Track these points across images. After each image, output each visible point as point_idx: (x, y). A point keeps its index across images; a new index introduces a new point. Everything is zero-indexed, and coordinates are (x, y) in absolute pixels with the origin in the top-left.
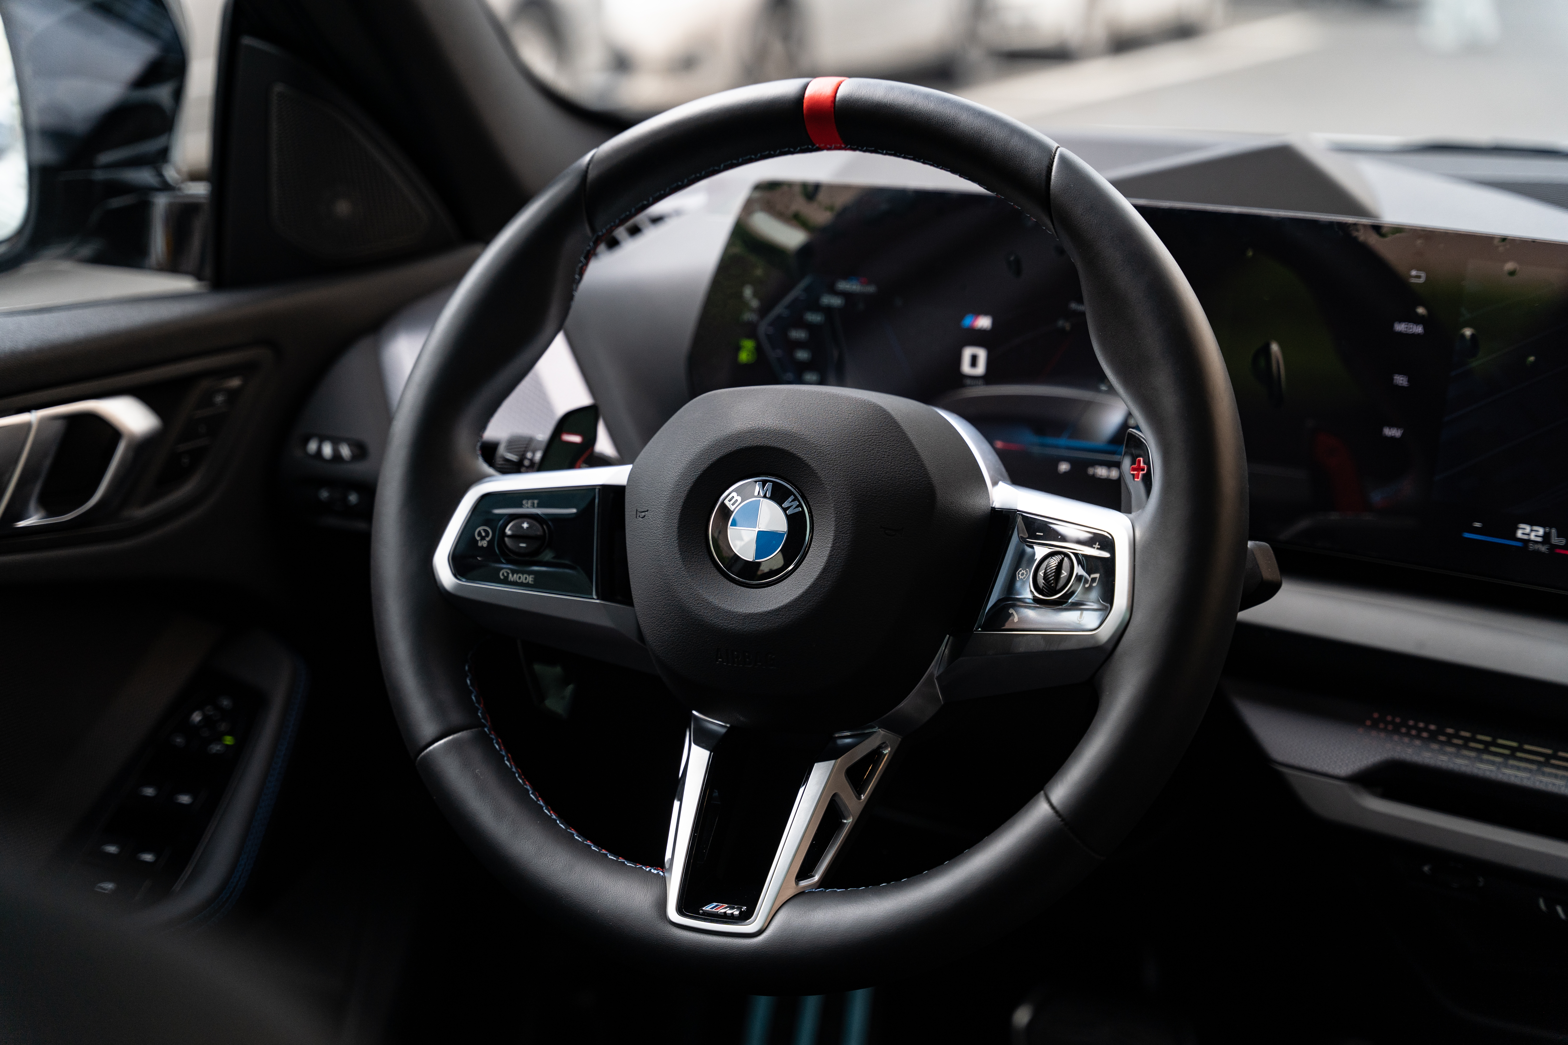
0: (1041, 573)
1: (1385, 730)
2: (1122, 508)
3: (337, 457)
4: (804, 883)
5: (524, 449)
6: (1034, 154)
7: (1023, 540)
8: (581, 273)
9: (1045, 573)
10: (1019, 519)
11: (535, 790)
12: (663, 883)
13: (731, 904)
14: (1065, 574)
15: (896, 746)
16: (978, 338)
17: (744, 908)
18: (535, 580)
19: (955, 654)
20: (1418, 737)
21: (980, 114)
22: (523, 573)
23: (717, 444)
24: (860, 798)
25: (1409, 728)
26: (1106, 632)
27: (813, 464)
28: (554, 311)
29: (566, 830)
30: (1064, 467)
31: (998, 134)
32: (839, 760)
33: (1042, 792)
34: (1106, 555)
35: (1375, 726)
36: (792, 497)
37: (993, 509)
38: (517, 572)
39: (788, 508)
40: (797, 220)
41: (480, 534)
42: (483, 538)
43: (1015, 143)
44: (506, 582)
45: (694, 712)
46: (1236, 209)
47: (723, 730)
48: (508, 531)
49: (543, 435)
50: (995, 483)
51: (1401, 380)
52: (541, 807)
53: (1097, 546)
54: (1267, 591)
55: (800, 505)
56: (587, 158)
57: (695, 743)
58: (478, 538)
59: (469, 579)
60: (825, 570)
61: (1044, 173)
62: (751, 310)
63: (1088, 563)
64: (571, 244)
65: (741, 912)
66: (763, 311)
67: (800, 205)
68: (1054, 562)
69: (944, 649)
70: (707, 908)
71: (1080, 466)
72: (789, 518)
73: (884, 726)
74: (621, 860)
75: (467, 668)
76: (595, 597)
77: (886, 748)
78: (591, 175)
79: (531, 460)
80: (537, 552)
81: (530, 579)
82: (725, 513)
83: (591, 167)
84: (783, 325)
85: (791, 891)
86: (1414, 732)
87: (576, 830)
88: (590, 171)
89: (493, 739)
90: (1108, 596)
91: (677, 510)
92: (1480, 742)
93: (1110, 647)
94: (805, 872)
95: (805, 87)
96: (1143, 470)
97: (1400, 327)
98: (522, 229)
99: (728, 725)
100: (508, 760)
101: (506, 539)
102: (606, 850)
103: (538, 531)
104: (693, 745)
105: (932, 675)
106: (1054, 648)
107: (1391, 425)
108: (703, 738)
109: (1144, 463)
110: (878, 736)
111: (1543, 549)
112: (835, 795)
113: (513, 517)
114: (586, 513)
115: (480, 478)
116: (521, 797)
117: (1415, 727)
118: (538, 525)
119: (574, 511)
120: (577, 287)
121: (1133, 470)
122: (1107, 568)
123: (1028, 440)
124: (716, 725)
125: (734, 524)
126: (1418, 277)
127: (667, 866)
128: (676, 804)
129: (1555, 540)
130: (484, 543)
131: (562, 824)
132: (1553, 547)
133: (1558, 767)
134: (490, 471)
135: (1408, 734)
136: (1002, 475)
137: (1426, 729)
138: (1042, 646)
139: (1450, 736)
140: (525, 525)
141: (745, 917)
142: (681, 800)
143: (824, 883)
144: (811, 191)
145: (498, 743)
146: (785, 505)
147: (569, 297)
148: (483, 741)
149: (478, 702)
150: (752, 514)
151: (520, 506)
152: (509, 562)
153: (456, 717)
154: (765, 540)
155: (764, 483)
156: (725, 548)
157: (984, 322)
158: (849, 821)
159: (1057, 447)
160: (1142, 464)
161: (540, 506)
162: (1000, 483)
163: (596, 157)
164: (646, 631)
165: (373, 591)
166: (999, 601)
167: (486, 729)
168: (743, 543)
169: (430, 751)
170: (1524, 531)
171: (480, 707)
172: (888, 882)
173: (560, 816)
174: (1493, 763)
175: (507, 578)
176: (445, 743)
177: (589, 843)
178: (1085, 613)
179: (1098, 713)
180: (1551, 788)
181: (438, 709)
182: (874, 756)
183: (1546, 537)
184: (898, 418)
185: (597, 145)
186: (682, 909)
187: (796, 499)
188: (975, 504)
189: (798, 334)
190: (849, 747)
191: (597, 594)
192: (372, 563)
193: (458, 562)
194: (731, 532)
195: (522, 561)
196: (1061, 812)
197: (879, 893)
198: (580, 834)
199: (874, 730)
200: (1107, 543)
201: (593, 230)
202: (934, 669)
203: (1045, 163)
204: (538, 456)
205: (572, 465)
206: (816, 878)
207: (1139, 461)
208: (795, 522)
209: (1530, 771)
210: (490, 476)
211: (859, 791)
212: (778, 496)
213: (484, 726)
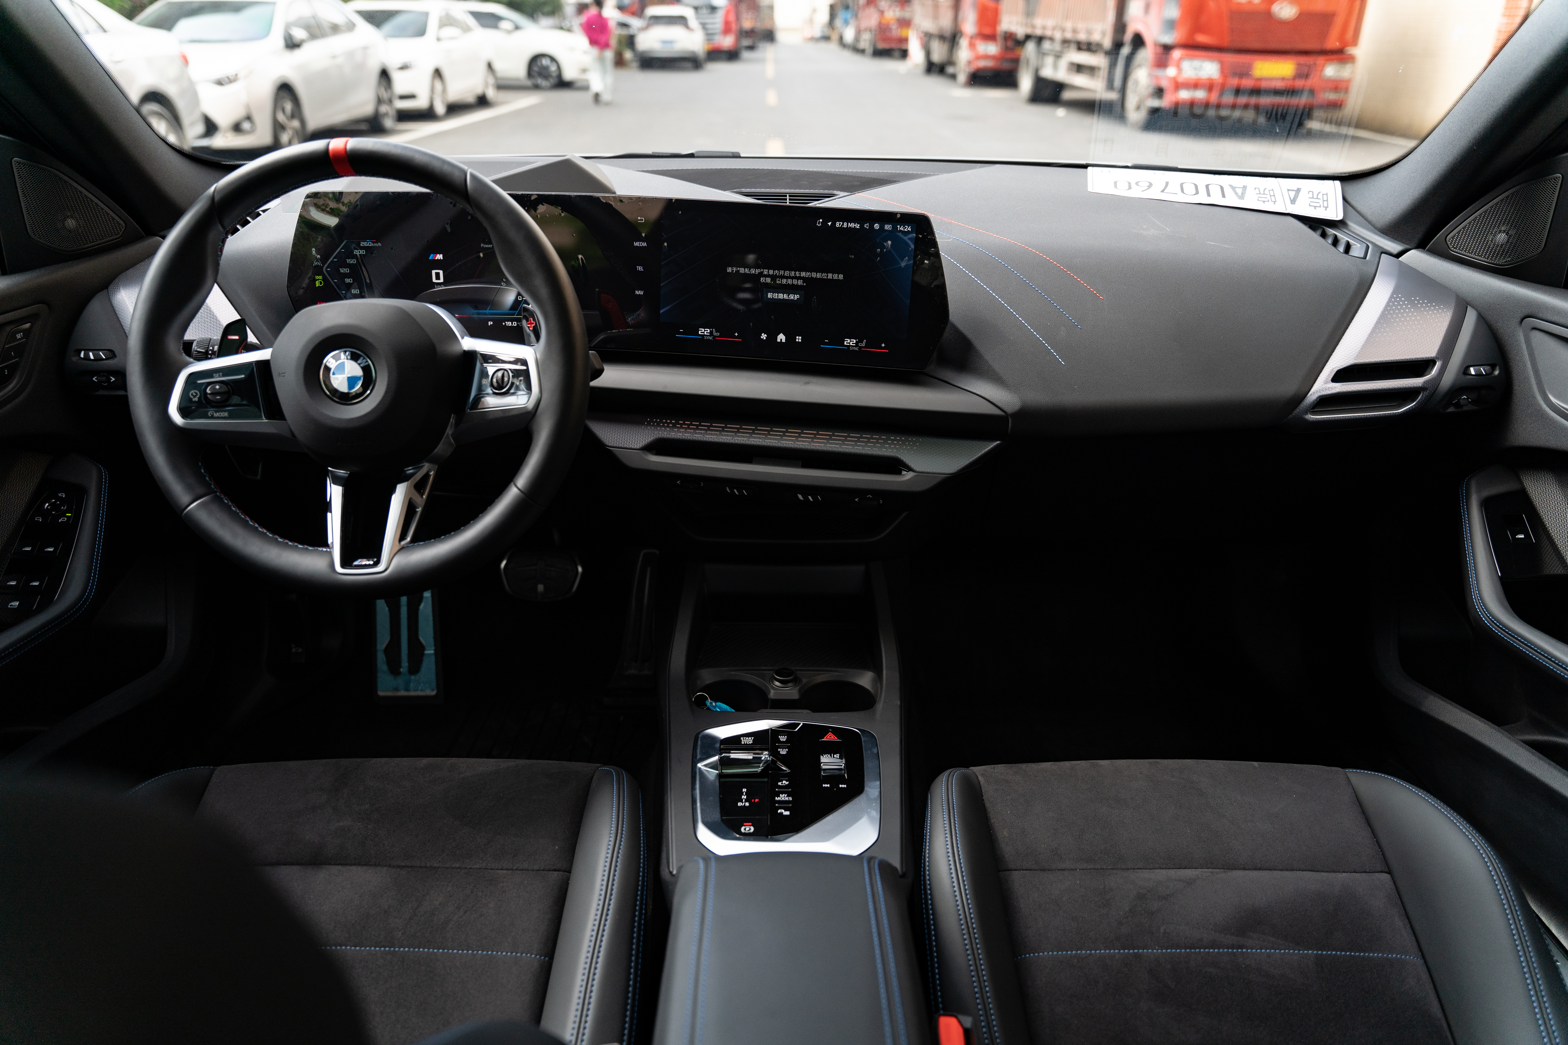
0: (494, 380)
1: (653, 425)
2: (526, 343)
3: (98, 359)
4: (403, 543)
5: (207, 346)
6: (457, 174)
7: (482, 364)
8: (221, 250)
9: (497, 380)
10: (479, 355)
11: (252, 519)
12: (330, 554)
13: (368, 558)
14: (506, 379)
15: (436, 470)
16: (437, 265)
17: (375, 560)
18: (229, 414)
19: (458, 423)
20: (668, 426)
21: (425, 154)
22: (222, 411)
23: (316, 335)
24: (422, 497)
25: (664, 423)
26: (531, 405)
27: (370, 340)
28: (210, 273)
29: (273, 537)
30: (490, 323)
31: (436, 165)
32: (410, 481)
33: (512, 483)
34: (525, 368)
35: (649, 424)
36: (362, 358)
37: (464, 351)
38: (218, 412)
39: (361, 363)
40: (333, 212)
41: (192, 394)
42: (195, 397)
43: (446, 168)
44: (212, 417)
45: (329, 468)
46: (553, 193)
47: (347, 475)
48: (208, 391)
49: (217, 336)
50: (463, 338)
51: (640, 268)
52: (257, 528)
53: (519, 364)
54: (599, 373)
55: (367, 361)
56: (212, 189)
57: (334, 484)
58: (192, 397)
59: (192, 419)
60: (386, 393)
61: (463, 183)
62: (317, 260)
63: (517, 373)
64: (212, 236)
65: (374, 562)
66: (324, 259)
67: (333, 205)
68: (500, 374)
69: (452, 421)
70: (356, 563)
71: (498, 322)
72: (363, 368)
73: (429, 461)
74: (306, 547)
75: (200, 464)
76: (264, 419)
77: (431, 471)
78: (217, 198)
79: (212, 350)
80: (227, 400)
81: (226, 414)
82: (328, 369)
83: (216, 193)
84: (335, 267)
85: (397, 548)
86: (666, 425)
87: (278, 536)
88: (215, 197)
89: (222, 498)
90: (529, 387)
91: (301, 371)
92: (694, 425)
93: (533, 411)
94: (402, 537)
95: (328, 145)
96: (533, 324)
97: (637, 244)
98: (181, 231)
99: (349, 472)
100: (234, 507)
101: (208, 396)
102: (297, 543)
103: (225, 388)
104: (332, 485)
105: (448, 434)
106: (507, 415)
107: (638, 290)
108: (337, 481)
109: (533, 320)
110: (426, 467)
111: (711, 338)
112: (410, 499)
113: (209, 384)
114: (250, 377)
115: (186, 365)
116: (245, 525)
117: (666, 422)
118: (225, 386)
119: (243, 376)
120: (220, 259)
121: (529, 324)
122: (526, 374)
123: (471, 312)
124: (341, 472)
125: (334, 374)
126: (642, 220)
127: (331, 546)
128: (329, 515)
129: (715, 334)
130: (196, 399)
131: (271, 534)
132: (715, 337)
133: (728, 431)
134: (191, 360)
135: (663, 426)
136: (466, 334)
137: (671, 423)
138: (501, 415)
139: (681, 424)
140: (217, 387)
141: (376, 564)
142: (331, 512)
143: (413, 541)
144: (338, 196)
145: (226, 499)
146: (359, 362)
147: (217, 265)
148: (217, 500)
149: (210, 480)
150: (341, 367)
151: (212, 377)
152: (212, 407)
153: (200, 490)
154: (352, 381)
155: (345, 352)
156: (330, 385)
157: (440, 257)
158: (419, 510)
159: (485, 314)
160: (532, 321)
161: (223, 376)
162: (465, 337)
163: (217, 188)
164: (296, 433)
165: (136, 431)
166: (476, 396)
167: (218, 494)
168: (339, 381)
169: (189, 510)
170: (701, 331)
171: (212, 482)
172: (445, 535)
173: (268, 530)
174: (701, 434)
175: (212, 415)
176: (197, 505)
177: (287, 541)
178: (519, 396)
179: (533, 443)
180: (726, 441)
181: (189, 487)
182: (427, 476)
183: (711, 332)
184: (410, 312)
185: (217, 181)
186: (344, 565)
187: (364, 358)
188: (454, 349)
189: (345, 270)
190: (412, 475)
191: (265, 417)
192: (133, 417)
193: (183, 410)
194: (332, 377)
195: (220, 406)
196: (522, 489)
197: (441, 541)
198: (281, 537)
199: (424, 464)
200: (524, 362)
201: (224, 227)
202: (449, 431)
203: (463, 178)
204: (216, 348)
205: (236, 352)
206: (409, 539)
207: (531, 320)
208: (366, 370)
209: (717, 435)
210: (191, 363)
211: (422, 495)
212: (354, 357)
213: (216, 492)
